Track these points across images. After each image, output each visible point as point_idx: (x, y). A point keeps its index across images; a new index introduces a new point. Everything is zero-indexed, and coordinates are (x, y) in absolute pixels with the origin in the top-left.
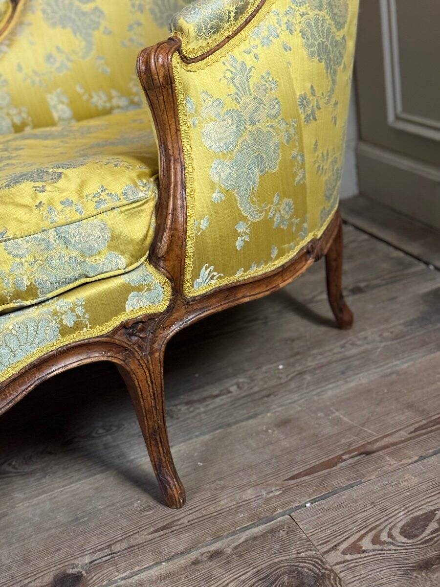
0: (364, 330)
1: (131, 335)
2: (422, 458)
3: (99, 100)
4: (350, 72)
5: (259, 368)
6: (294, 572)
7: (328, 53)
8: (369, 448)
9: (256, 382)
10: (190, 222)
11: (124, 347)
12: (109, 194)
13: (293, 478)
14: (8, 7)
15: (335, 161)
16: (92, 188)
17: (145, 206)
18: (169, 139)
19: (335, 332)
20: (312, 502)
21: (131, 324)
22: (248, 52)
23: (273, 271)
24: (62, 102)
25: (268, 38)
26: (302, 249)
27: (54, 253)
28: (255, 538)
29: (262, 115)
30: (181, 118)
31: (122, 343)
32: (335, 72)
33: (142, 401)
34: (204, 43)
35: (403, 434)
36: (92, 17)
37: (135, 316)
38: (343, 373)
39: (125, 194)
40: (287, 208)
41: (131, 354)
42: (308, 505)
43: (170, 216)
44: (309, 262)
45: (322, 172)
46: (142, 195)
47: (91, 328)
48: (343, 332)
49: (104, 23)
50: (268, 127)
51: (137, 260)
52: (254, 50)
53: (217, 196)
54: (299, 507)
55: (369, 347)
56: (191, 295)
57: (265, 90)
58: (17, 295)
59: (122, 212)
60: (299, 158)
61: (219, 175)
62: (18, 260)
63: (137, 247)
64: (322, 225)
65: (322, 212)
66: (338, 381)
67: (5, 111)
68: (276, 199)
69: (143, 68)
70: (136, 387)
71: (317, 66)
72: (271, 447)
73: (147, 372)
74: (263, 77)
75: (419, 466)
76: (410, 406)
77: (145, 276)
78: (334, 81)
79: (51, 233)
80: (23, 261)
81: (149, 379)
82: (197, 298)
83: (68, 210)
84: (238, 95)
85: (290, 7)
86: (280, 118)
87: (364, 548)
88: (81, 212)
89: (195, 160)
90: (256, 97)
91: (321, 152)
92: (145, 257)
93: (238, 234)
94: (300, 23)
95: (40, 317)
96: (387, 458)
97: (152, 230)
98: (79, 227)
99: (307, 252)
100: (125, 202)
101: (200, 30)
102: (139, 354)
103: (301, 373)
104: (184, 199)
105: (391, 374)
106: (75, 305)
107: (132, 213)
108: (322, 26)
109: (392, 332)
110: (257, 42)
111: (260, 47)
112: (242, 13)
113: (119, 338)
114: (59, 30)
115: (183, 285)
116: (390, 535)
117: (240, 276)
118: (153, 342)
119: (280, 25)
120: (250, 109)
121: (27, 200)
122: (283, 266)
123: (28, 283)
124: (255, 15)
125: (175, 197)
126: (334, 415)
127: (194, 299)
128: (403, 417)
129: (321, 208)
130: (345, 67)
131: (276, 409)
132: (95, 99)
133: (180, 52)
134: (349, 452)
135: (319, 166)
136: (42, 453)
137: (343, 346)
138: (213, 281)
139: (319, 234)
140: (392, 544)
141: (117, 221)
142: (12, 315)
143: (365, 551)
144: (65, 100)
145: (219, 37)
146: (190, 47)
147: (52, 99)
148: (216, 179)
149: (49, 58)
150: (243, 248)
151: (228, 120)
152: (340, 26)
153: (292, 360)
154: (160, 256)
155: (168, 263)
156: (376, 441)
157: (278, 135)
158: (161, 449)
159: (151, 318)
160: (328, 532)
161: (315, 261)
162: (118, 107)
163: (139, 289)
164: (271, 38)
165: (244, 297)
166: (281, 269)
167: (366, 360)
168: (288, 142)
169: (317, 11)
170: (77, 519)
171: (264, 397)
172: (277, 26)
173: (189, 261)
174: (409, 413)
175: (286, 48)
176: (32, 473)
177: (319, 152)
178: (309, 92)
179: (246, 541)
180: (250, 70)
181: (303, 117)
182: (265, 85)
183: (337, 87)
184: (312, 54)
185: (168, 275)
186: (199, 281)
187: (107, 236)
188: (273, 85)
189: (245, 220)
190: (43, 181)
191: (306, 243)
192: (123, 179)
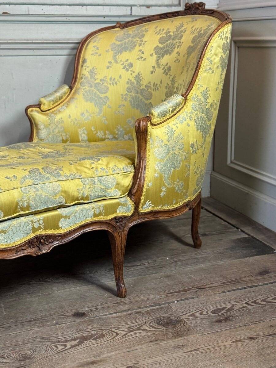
0: (206, 249)
1: (117, 222)
2: (223, 292)
3: (100, 134)
4: (211, 137)
5: (158, 257)
6: (169, 319)
7: (204, 129)
8: (203, 287)
9: (156, 262)
10: (146, 182)
11: (114, 227)
12: (118, 168)
13: (170, 293)
14: (68, 91)
15: (201, 171)
16: (111, 165)
17: (130, 174)
18: (142, 151)
19: (193, 249)
20: (177, 301)
21: (118, 218)
22: (174, 125)
23: (173, 209)
24: (84, 133)
25: (182, 121)
26: (185, 203)
27: (96, 186)
28: (154, 309)
29: (177, 148)
30: (148, 145)
31: (114, 225)
32: (206, 137)
33: (117, 250)
34: (160, 119)
35: (217, 284)
36: (104, 100)
37: (120, 215)
38: (195, 263)
39: (123, 169)
40: (181, 185)
41: (116, 230)
42: (176, 302)
43: (139, 179)
44: (187, 209)
45: (196, 174)
46: (130, 170)
47: (104, 216)
48: (196, 249)
49: (108, 103)
50: (178, 153)
51: (124, 194)
52: (176, 124)
53: (156, 175)
54: (172, 302)
55: (207, 255)
56: (141, 212)
57: (179, 139)
58: (82, 198)
59: (122, 175)
60: (188, 166)
61: (158, 167)
62: (85, 186)
63: (125, 189)
64: (193, 196)
65: (194, 190)
66: (192, 265)
67: (61, 133)
68: (177, 180)
69: (137, 125)
70: (116, 243)
71: (199, 133)
72: (162, 283)
73: (121, 238)
74: (179, 135)
75: (222, 294)
76: (221, 276)
77: (126, 201)
78: (205, 140)
79: (96, 179)
80: (86, 186)
81: (121, 241)
82: (143, 213)
83: (103, 171)
84: (169, 139)
85: (191, 111)
86: (183, 150)
87: (196, 315)
88: (107, 173)
89: (150, 160)
90: (175, 141)
91: (197, 166)
92: (127, 194)
93: (162, 191)
94: (194, 117)
95: (88, 208)
96: (209, 290)
97: (131, 184)
98: (106, 178)
99: (186, 205)
100: (123, 172)
101: (159, 115)
102: (119, 230)
103: (177, 261)
104: (144, 174)
105: (215, 265)
106: (100, 206)
107: (125, 176)
108: (203, 119)
109: (218, 251)
110: (178, 122)
111: (179, 124)
112: (174, 111)
113: (113, 223)
114: (89, 103)
115: (139, 207)
116: (207, 312)
117: (160, 208)
118: (125, 227)
119: (187, 117)
120: (172, 145)
121: (88, 166)
122: (176, 208)
123: (87, 195)
124: (178, 112)
125: (141, 173)
126: (189, 276)
127: (142, 213)
128: (218, 279)
129: (194, 188)
130: (209, 135)
131: (165, 271)
132: (98, 134)
133: (151, 122)
134: (194, 288)
135: (195, 171)
136: (63, 277)
137: (196, 254)
138: (150, 208)
139: (192, 199)
140: (207, 315)
141: (119, 178)
142: (79, 206)
143: (196, 316)
144: (86, 132)
145: (165, 118)
146: (155, 120)
147: (80, 131)
148: (157, 169)
149: (82, 114)
150: (163, 197)
151: (164, 148)
152: (209, 120)
153: (173, 257)
154: (132, 193)
155: (135, 197)
156: (206, 285)
157: (181, 156)
158: (120, 272)
159: (125, 217)
160: (183, 310)
161: (189, 210)
162: (108, 138)
163: (123, 205)
164: (183, 121)
165: (160, 217)
166: (176, 209)
167: (205, 259)
168: (185, 160)
169: (201, 114)
170: (81, 298)
171: (159, 268)
172: (186, 117)
173: (143, 198)
174: (220, 278)
175: (189, 125)
176: (60, 282)
177: (196, 166)
178: (195, 143)
179: (151, 310)
180: (174, 131)
181: (191, 151)
182: (179, 137)
183: (206, 142)
184: (198, 129)
185: (134, 201)
186: (145, 206)
187: (115, 183)
188: (182, 138)
189: (165, 186)
190: (93, 160)
191: (187, 201)
192: (123, 164)
